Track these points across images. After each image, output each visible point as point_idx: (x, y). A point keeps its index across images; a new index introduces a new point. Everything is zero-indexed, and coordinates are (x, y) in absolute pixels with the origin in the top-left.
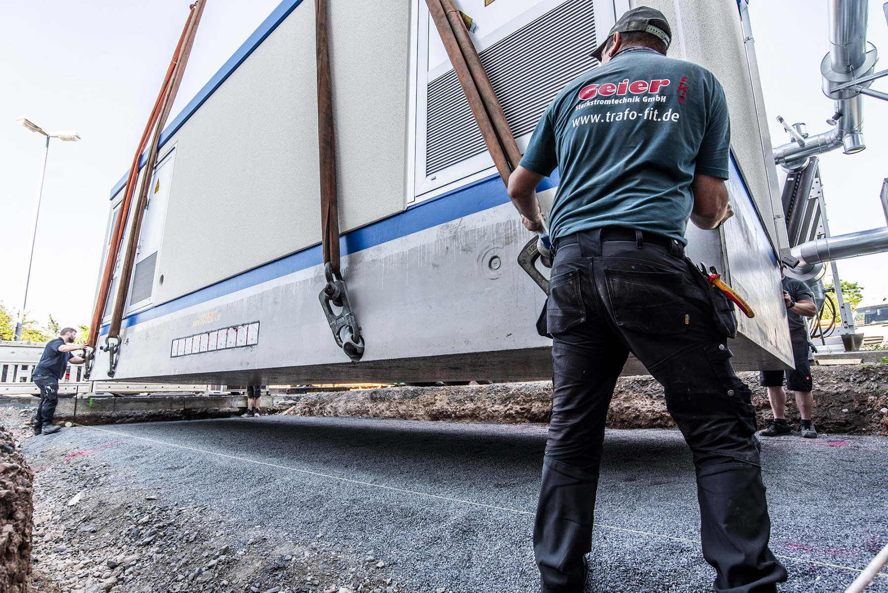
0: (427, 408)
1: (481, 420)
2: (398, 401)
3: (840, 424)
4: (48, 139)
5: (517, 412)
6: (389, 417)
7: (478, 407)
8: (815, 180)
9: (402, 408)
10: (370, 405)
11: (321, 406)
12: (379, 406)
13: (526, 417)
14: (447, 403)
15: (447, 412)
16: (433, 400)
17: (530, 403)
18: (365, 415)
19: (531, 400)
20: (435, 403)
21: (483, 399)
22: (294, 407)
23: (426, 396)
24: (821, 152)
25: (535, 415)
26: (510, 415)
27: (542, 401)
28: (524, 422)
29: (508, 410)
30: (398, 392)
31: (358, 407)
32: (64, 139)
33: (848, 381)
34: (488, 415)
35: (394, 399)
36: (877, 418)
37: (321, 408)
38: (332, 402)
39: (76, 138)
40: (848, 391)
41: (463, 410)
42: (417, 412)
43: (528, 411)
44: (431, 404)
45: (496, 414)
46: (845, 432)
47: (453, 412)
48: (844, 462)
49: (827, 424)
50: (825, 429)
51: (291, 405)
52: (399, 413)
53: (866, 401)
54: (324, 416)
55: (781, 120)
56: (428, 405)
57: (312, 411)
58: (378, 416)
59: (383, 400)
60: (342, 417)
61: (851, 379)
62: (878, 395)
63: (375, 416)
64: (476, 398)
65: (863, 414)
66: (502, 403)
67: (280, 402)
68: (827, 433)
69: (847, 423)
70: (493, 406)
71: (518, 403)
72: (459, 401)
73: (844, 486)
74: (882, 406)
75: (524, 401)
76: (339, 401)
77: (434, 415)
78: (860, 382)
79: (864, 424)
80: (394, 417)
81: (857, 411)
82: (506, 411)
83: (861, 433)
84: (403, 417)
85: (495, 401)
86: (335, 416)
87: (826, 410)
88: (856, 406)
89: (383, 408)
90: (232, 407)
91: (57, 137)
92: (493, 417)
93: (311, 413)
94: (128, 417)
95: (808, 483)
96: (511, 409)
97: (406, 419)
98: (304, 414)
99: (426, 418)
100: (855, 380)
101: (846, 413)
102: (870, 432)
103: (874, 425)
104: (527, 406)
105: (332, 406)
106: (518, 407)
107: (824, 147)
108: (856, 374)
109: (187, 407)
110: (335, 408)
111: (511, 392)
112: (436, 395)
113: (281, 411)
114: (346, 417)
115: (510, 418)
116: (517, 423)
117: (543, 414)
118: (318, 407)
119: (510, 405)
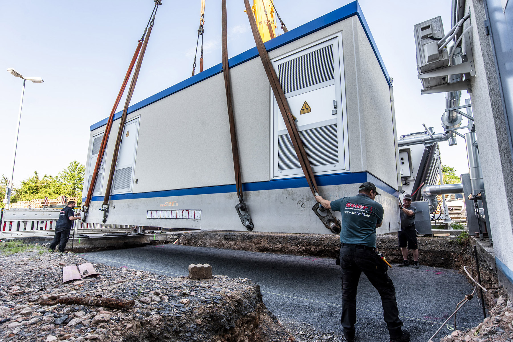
0: (257, 245)
1: (285, 253)
2: (240, 241)
3: (441, 264)
4: (25, 81)
5: (303, 250)
6: (236, 249)
7: (284, 247)
8: (437, 150)
9: (243, 245)
10: (224, 242)
11: (195, 240)
12: (230, 243)
13: (308, 253)
14: (267, 244)
15: (268, 248)
16: (259, 242)
17: (310, 246)
18: (222, 247)
19: (310, 245)
20: (261, 243)
21: (286, 243)
22: (177, 240)
23: (256, 239)
24: (440, 141)
25: (313, 252)
26: (300, 251)
27: (316, 246)
28: (307, 255)
29: (299, 249)
30: (239, 236)
31: (218, 242)
32: (34, 82)
33: (444, 246)
34: (289, 251)
35: (238, 240)
36: (453, 262)
37: (195, 242)
38: (201, 239)
39: (42, 81)
40: (444, 250)
41: (276, 247)
42: (251, 247)
43: (309, 250)
44: (259, 243)
45: (293, 250)
46: (442, 267)
47: (271, 248)
48: (441, 284)
49: (436, 263)
50: (435, 265)
51: (176, 239)
52: (242, 247)
53: (450, 255)
54: (198, 246)
55: (424, 126)
56: (257, 244)
57: (189, 243)
58: (230, 248)
59: (232, 240)
60: (209, 247)
61: (446, 245)
62: (454, 253)
63: (228, 248)
64: (282, 242)
65: (449, 260)
66: (296, 245)
67: (170, 237)
68: (436, 267)
69: (443, 263)
70: (291, 247)
71: (304, 246)
72: (274, 243)
73: (440, 295)
74: (456, 258)
75: (307, 245)
76: (206, 238)
77: (261, 249)
78: (449, 247)
79: (449, 264)
80: (239, 249)
81: (447, 259)
82: (298, 249)
83: (448, 268)
84: (244, 249)
85: (292, 244)
86: (204, 246)
87: (436, 257)
88: (447, 257)
89: (232, 244)
90: (147, 241)
91: (30, 80)
92: (291, 252)
93: (189, 244)
94: (98, 248)
95: (429, 294)
96: (301, 248)
97: (245, 250)
98: (185, 244)
99: (257, 250)
100: (447, 246)
101: (443, 259)
102: (450, 268)
103: (452, 265)
104: (308, 248)
105: (202, 241)
106: (304, 248)
107: (441, 139)
108: (447, 244)
109: (126, 241)
110: (204, 242)
111: (300, 240)
112: (261, 239)
113: (171, 242)
114: (211, 248)
115: (300, 253)
116: (304, 255)
117: (316, 252)
118: (193, 241)
119: (300, 247)
